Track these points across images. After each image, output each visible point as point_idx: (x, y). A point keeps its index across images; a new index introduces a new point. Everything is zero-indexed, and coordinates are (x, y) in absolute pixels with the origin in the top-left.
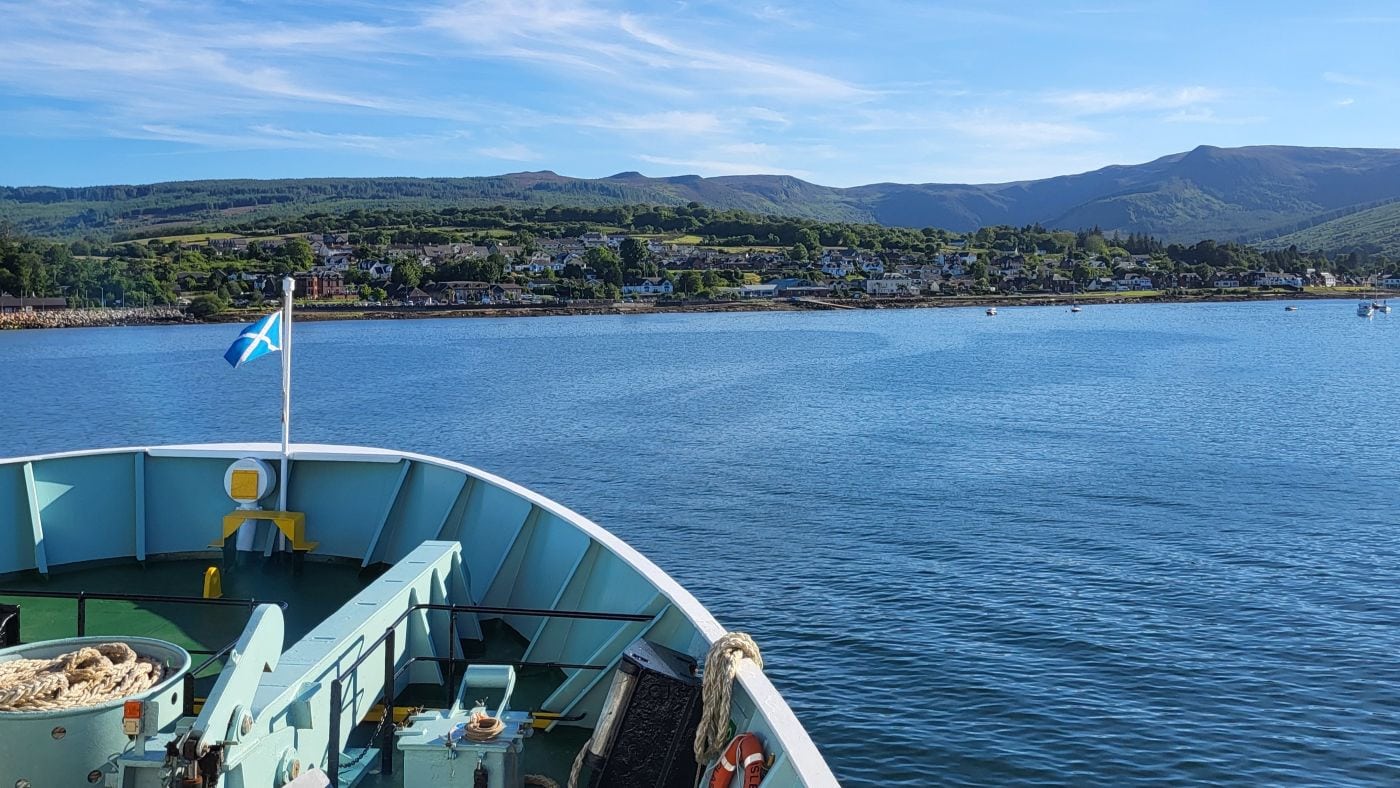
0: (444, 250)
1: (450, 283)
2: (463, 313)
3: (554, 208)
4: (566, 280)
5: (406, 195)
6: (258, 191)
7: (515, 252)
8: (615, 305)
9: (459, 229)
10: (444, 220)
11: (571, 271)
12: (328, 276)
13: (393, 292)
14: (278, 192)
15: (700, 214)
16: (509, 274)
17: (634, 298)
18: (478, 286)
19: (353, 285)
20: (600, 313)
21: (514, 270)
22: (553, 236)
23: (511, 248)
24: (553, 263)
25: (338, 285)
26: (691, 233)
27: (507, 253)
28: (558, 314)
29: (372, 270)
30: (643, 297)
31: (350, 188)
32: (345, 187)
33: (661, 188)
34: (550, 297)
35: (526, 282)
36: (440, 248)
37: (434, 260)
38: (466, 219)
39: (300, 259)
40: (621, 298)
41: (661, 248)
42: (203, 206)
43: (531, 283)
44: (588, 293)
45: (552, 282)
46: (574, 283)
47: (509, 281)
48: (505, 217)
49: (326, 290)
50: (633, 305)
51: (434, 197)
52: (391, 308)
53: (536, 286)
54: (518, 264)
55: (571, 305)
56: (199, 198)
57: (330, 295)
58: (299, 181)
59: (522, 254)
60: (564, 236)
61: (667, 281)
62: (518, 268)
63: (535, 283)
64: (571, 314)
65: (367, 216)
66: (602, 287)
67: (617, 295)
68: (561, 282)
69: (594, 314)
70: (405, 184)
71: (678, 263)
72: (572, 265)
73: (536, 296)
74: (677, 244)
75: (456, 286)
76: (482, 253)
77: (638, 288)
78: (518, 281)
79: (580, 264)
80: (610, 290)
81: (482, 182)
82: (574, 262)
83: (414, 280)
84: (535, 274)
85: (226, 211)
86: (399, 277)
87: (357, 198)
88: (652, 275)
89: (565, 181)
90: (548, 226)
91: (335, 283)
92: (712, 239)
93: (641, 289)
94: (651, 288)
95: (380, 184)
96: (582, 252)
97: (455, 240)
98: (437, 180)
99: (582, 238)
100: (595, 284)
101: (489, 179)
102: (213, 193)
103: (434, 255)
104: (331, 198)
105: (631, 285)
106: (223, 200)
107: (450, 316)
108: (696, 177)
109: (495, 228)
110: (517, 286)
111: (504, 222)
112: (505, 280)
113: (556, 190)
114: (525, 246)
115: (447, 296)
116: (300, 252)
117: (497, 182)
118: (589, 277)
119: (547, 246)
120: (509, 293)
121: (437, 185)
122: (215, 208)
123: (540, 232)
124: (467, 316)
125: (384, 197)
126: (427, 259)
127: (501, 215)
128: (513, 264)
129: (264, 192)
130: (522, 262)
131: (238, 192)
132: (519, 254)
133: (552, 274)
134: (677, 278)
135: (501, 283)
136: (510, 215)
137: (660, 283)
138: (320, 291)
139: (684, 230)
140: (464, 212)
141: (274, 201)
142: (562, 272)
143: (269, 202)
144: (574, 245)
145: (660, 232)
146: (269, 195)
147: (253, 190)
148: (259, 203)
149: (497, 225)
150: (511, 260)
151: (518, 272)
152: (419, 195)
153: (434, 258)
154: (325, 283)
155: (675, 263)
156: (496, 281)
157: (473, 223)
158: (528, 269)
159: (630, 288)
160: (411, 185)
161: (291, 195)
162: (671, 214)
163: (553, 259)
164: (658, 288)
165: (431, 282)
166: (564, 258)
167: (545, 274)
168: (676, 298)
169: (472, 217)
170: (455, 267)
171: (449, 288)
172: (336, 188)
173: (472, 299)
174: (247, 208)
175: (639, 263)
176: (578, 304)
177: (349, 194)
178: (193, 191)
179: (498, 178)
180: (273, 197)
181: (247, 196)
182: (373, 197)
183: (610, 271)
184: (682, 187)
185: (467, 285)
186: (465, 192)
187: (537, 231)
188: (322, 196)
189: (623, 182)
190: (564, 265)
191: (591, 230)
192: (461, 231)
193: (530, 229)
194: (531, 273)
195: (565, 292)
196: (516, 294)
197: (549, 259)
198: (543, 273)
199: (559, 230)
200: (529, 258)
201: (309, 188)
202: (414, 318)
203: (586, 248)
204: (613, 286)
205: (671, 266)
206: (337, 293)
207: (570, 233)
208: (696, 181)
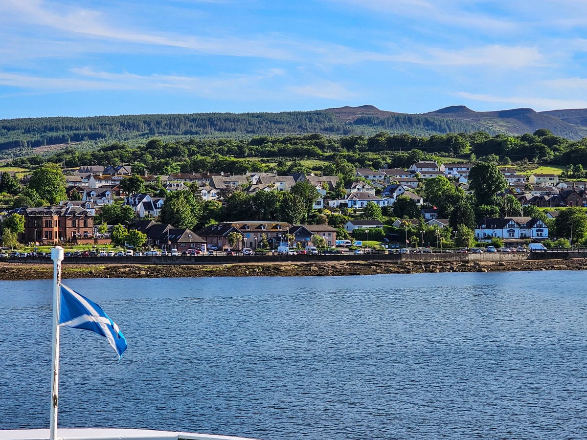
0: (239, 180)
1: (237, 224)
2: (247, 268)
3: (378, 136)
4: (397, 221)
5: (220, 130)
6: (71, 128)
7: (330, 183)
8: (471, 257)
9: (265, 159)
10: (251, 150)
11: (403, 208)
12: (73, 212)
13: (157, 236)
14: (91, 128)
15: (552, 142)
16: (320, 211)
17: (497, 246)
18: (275, 227)
19: (106, 226)
20: (452, 269)
21: (327, 206)
22: (377, 166)
23: (324, 178)
24: (378, 198)
25: (86, 225)
26: (546, 163)
27: (319, 184)
28: (388, 271)
29: (140, 207)
30: (509, 244)
31: (163, 124)
32: (158, 123)
33: (490, 123)
34: (376, 244)
35: (344, 222)
36: (233, 178)
37: (222, 192)
38: (276, 149)
39: (49, 192)
40: (478, 245)
41: (515, 179)
42: (16, 144)
43: (349, 224)
44: (431, 239)
45: (378, 223)
46: (409, 224)
47: (320, 222)
48: (321, 146)
49: (69, 233)
50: (497, 256)
51: (248, 132)
52: (145, 260)
53: (356, 228)
54: (333, 199)
55: (407, 256)
56: (12, 137)
57: (74, 240)
58: (113, 118)
59: (339, 185)
60: (390, 166)
61: (539, 222)
62: (331, 203)
63: (355, 223)
64: (409, 272)
65: (165, 147)
66: (446, 230)
67: (472, 243)
68: (390, 222)
69: (442, 270)
70: (219, 119)
71: (547, 198)
72: (404, 200)
73: (356, 243)
74: (536, 175)
75: (244, 227)
76: (286, 184)
77: (498, 232)
78: (332, 221)
79: (416, 197)
80: (461, 235)
81: (300, 116)
82: (408, 196)
83: (190, 218)
84: (355, 211)
85: (38, 149)
86: (170, 216)
87: (170, 134)
88: (515, 213)
89: (386, 116)
90: (371, 155)
91: (82, 223)
92: (577, 170)
93: (502, 233)
94: (518, 232)
95: (194, 120)
96: (415, 185)
97: (256, 169)
98: (253, 115)
99: (414, 167)
100: (438, 226)
101: (307, 113)
102: (27, 131)
103: (224, 186)
104: (143, 135)
105: (488, 227)
106: (37, 137)
107: (227, 273)
108: (529, 111)
109: (309, 158)
110: (330, 228)
111: (319, 152)
112: (314, 219)
113: (378, 124)
114: (342, 176)
115: (231, 241)
116: (49, 182)
117: (316, 116)
118: (428, 215)
119: (371, 178)
120: (318, 237)
121: (252, 120)
122: (28, 146)
123: (361, 163)
124: (253, 273)
125: (197, 133)
126: (214, 191)
127: (316, 144)
128: (325, 198)
129: (77, 129)
130: (338, 196)
131: (52, 129)
132: (334, 185)
133: (379, 212)
134: (551, 219)
135: (310, 223)
136: (327, 144)
137: (530, 225)
138: (62, 234)
139: (536, 160)
140: (274, 142)
141: (86, 138)
142: (392, 210)
143: (82, 139)
144: (404, 177)
145: (506, 163)
146: (82, 132)
147: (67, 127)
148: (72, 141)
149: (310, 154)
150: (324, 193)
151: (333, 210)
152: (234, 130)
153: (222, 190)
154: (69, 223)
155: (542, 198)
156: (303, 221)
157: (283, 153)
158: (346, 205)
159: (489, 232)
160: (226, 120)
161: (104, 132)
162: (518, 142)
163: (378, 192)
164: (527, 232)
165: (213, 222)
166: (392, 190)
167: (368, 212)
168: (556, 247)
169: (282, 146)
170: (246, 202)
171: (234, 230)
172: (149, 125)
173: (265, 246)
174: (59, 145)
175: (495, 197)
176: (416, 255)
177: (161, 130)
178: (9, 129)
179: (317, 113)
180: (85, 135)
181: (60, 134)
182: (186, 133)
183: (457, 209)
184: (513, 122)
185: (260, 227)
186: (281, 126)
187: (358, 160)
188: (135, 133)
189: (448, 116)
190: (393, 200)
191: (423, 160)
192: (268, 161)
193: (350, 159)
194: (350, 211)
195: (397, 237)
196: (328, 239)
197: (373, 192)
198: (365, 210)
199: (384, 159)
200: (347, 191)
201: (122, 125)
202: (174, 275)
203: (420, 180)
204: (465, 229)
205: (538, 201)
206: (86, 237)
207: (398, 163)
208: (528, 115)
